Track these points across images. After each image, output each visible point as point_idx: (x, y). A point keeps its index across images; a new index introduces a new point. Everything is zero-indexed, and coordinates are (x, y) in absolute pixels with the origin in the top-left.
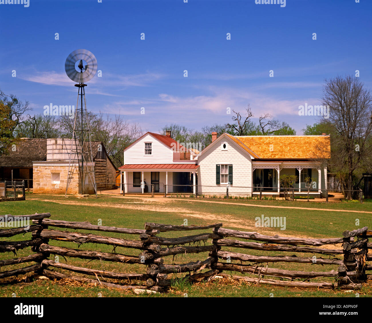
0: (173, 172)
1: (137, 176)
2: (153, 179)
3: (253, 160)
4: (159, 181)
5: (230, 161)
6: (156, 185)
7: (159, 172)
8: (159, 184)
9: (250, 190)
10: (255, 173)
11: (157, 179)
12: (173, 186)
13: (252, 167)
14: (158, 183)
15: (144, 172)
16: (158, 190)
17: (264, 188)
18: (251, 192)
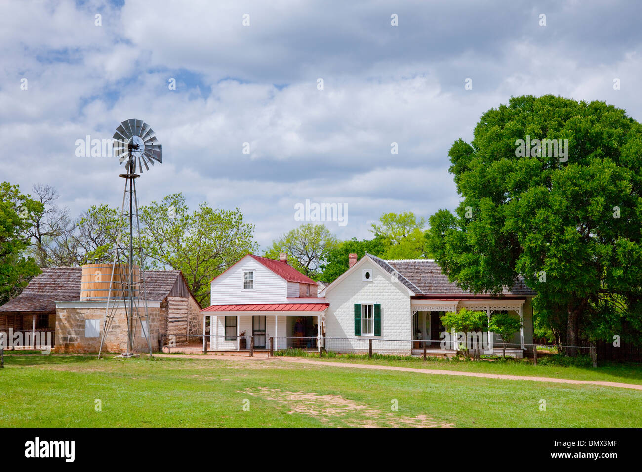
0: (287, 316)
1: (231, 323)
2: (256, 328)
3: (412, 298)
4: (265, 331)
5: (377, 299)
6: (260, 336)
7: (265, 317)
8: (265, 335)
9: (409, 346)
10: (417, 317)
11: (262, 328)
12: (287, 338)
13: (411, 308)
14: (263, 333)
15: (240, 316)
16: (263, 345)
17: (432, 342)
18: (411, 349)
